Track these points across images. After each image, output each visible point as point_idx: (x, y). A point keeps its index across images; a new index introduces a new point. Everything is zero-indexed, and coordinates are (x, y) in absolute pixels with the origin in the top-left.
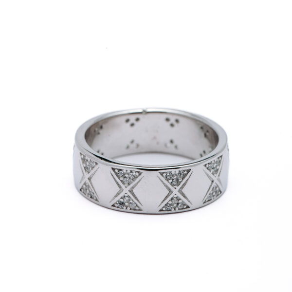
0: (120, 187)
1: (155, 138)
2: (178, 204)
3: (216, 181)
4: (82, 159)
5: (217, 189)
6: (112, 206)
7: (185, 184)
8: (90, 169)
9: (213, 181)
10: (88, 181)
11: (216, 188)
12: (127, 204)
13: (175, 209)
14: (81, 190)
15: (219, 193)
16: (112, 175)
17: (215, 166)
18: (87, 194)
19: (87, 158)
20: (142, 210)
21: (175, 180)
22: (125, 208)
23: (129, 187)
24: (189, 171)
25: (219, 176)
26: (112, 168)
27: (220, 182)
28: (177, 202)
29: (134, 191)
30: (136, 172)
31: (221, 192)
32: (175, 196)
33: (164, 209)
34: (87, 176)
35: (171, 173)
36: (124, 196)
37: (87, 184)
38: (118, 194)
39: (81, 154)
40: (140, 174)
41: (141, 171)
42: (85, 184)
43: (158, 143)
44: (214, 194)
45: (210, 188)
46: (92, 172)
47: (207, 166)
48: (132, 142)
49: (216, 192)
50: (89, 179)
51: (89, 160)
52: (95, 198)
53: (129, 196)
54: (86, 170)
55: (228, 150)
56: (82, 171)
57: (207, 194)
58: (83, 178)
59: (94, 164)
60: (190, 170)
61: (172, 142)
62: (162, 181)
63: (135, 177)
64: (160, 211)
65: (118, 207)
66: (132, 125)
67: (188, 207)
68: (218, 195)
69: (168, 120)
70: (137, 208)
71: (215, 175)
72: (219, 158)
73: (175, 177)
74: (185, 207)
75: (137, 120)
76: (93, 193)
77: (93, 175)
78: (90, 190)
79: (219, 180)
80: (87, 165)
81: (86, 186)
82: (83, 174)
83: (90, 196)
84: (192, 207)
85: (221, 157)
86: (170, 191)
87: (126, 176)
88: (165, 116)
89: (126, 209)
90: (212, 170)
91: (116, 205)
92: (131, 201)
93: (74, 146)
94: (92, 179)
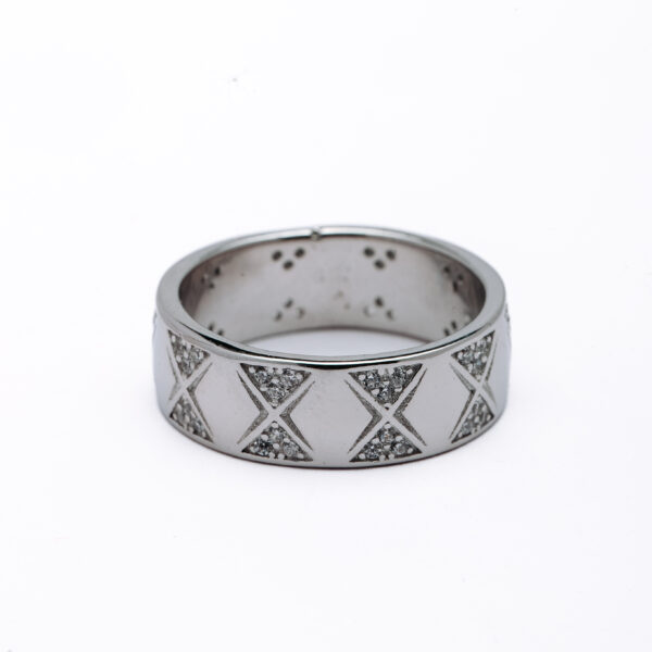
0: (260, 407)
1: (340, 295)
2: (394, 444)
3: (480, 391)
4: (173, 344)
5: (484, 409)
6: (243, 451)
7: (408, 399)
8: (192, 366)
9: (473, 392)
10: (187, 396)
11: (481, 406)
12: (276, 446)
13: (387, 457)
14: (171, 416)
15: (489, 417)
16: (242, 381)
17: (477, 355)
18: (185, 426)
19: (183, 342)
20: (311, 460)
21: (385, 390)
22: (272, 455)
23: (282, 408)
24: (417, 368)
25: (487, 378)
26: (242, 365)
27: (490, 394)
28: (392, 440)
29: (293, 416)
30: (297, 372)
31: (492, 416)
32: (388, 427)
33: (362, 456)
34: (185, 383)
35: (376, 373)
36: (271, 429)
37: (185, 403)
38: (256, 424)
39: (170, 333)
40: (306, 376)
41: (307, 370)
42: (181, 401)
43: (347, 307)
44: (477, 420)
45: (466, 407)
46: (196, 374)
47: (460, 356)
48: (289, 304)
49: (481, 417)
50: (191, 390)
51: (189, 347)
52: (204, 434)
53: (281, 429)
54: (182, 370)
55: (508, 320)
56: (174, 373)
57: (460, 421)
58: (175, 387)
59: (201, 355)
60: (421, 366)
61: (379, 302)
62: (357, 393)
63: (295, 385)
64: (354, 460)
65: (257, 454)
66: (288, 265)
67: (417, 451)
68: (486, 423)
69: (369, 252)
70: (301, 456)
71: (479, 377)
72: (486, 338)
73: (387, 383)
74: (410, 450)
75: (300, 253)
76: (200, 423)
77: (199, 380)
78: (193, 416)
79: (487, 389)
80: (183, 357)
81: (183, 406)
82: (176, 378)
83: (192, 430)
84: (425, 451)
85: (491, 335)
86: (376, 417)
87: (275, 381)
88: (362, 244)
89: (276, 457)
90: (471, 367)
91: (252, 449)
92: (286, 440)
93: (155, 316)
94: (196, 392)
